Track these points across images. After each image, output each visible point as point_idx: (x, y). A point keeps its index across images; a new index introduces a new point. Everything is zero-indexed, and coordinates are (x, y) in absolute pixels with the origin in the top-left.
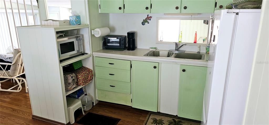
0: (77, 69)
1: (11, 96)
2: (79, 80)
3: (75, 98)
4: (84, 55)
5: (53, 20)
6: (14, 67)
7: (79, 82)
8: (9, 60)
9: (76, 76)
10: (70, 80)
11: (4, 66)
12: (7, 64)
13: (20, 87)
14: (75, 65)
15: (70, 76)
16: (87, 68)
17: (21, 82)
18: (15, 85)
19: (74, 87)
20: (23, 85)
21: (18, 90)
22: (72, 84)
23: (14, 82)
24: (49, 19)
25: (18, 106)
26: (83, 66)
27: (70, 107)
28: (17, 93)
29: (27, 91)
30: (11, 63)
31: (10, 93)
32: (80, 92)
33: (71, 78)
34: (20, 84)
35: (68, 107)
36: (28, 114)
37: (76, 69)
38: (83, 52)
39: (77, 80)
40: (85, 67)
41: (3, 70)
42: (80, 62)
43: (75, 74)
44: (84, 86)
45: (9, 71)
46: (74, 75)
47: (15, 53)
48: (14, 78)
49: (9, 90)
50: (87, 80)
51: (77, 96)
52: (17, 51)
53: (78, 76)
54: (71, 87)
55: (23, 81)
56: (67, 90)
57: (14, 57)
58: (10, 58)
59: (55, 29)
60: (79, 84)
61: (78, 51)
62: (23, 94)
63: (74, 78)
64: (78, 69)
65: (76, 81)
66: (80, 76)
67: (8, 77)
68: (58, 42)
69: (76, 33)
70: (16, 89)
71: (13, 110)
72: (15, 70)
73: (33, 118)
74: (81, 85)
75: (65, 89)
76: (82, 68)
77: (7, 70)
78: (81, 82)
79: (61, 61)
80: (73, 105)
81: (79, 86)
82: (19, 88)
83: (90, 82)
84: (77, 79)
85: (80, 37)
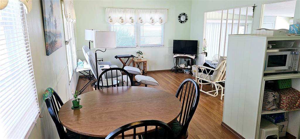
0: (282, 89)
1: (207, 98)
2: (282, 102)
3: (272, 122)
4: (297, 73)
5: (266, 29)
6: (216, 73)
7: (281, 105)
8: (213, 66)
9: (280, 96)
10: (271, 99)
11: (208, 70)
12: (211, 69)
13: (217, 92)
14: (281, 83)
15: (272, 94)
16: (298, 91)
17: (218, 88)
18: (212, 89)
19: (274, 108)
20: (220, 92)
21: (215, 95)
22: (272, 104)
23: (212, 87)
24: (261, 28)
25: (212, 109)
26: (291, 88)
27: (263, 129)
28: (213, 97)
29: (221, 99)
30: (215, 69)
31: (207, 96)
32: (280, 117)
33: (273, 97)
34: (217, 90)
35: (260, 128)
36: (218, 119)
37: (280, 88)
38: (296, 70)
39: (280, 102)
40: (295, 89)
41: (207, 74)
42: (289, 81)
43: (279, 94)
44: (287, 111)
45: (211, 75)
46: (277, 94)
47: (220, 60)
48: (214, 83)
49: (207, 93)
50: (293, 106)
51: (274, 121)
52: (222, 59)
53: (281, 97)
54: (270, 107)
55: (220, 88)
56: (264, 109)
57: (219, 64)
58: (214, 64)
59: (268, 38)
60: (281, 107)
61: (290, 67)
62: (217, 100)
63: (276, 97)
64: (285, 89)
65: (278, 102)
66: (285, 98)
67: (209, 81)
68: (267, 53)
69: (292, 45)
70: (213, 93)
71: (207, 111)
72: (216, 76)
73: (222, 125)
74: (283, 109)
75: (262, 107)
76: (290, 89)
77: (210, 74)
78: (284, 106)
79: (265, 75)
80: (267, 128)
81: (280, 109)
82: (215, 93)
83: (297, 109)
84: (280, 100)
85: (297, 51)
